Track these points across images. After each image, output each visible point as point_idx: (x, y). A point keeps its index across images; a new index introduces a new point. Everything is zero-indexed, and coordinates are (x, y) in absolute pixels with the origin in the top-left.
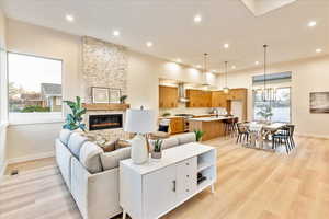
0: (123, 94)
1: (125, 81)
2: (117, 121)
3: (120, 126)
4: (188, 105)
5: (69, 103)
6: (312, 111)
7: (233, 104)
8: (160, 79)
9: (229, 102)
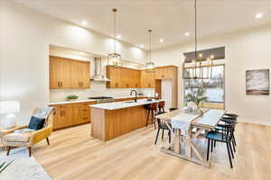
4: (108, 85)
6: (248, 92)
7: (163, 84)
8: (51, 47)
9: (159, 82)
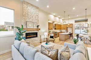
0: (38, 25)
1: (38, 20)
2: (36, 35)
3: (37, 36)
5: (17, 28)
8: (49, 20)
9: (67, 28)
